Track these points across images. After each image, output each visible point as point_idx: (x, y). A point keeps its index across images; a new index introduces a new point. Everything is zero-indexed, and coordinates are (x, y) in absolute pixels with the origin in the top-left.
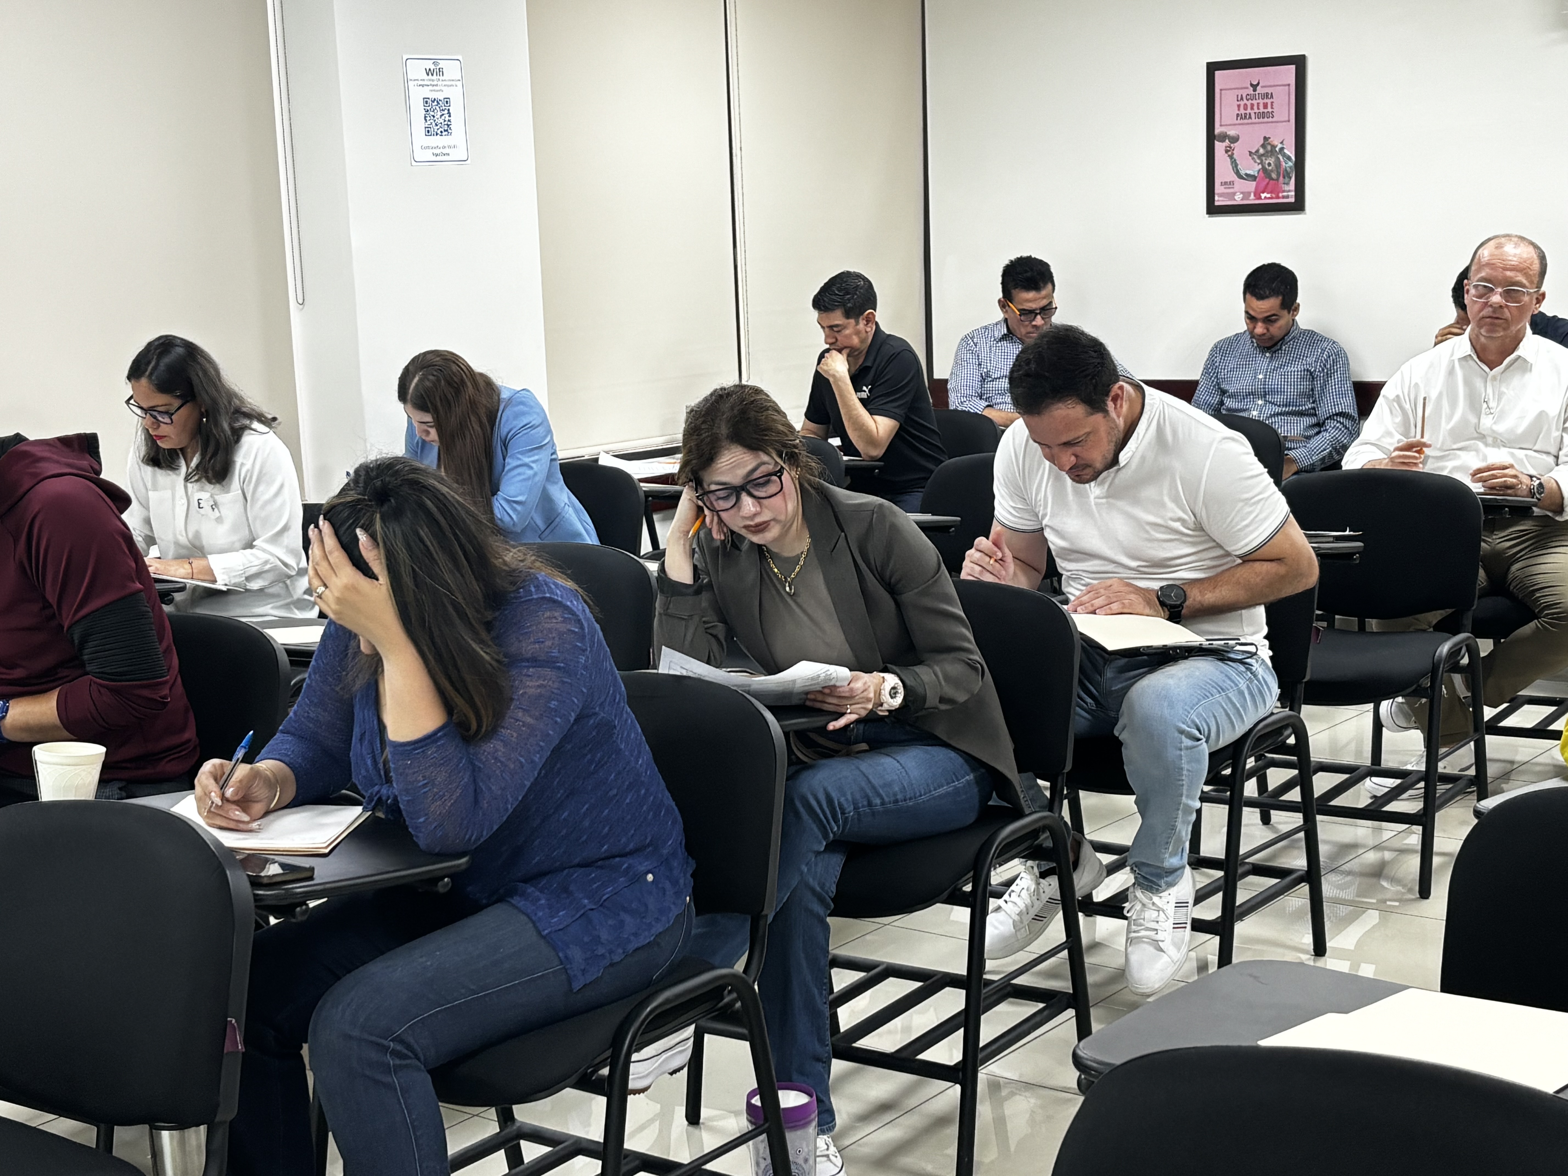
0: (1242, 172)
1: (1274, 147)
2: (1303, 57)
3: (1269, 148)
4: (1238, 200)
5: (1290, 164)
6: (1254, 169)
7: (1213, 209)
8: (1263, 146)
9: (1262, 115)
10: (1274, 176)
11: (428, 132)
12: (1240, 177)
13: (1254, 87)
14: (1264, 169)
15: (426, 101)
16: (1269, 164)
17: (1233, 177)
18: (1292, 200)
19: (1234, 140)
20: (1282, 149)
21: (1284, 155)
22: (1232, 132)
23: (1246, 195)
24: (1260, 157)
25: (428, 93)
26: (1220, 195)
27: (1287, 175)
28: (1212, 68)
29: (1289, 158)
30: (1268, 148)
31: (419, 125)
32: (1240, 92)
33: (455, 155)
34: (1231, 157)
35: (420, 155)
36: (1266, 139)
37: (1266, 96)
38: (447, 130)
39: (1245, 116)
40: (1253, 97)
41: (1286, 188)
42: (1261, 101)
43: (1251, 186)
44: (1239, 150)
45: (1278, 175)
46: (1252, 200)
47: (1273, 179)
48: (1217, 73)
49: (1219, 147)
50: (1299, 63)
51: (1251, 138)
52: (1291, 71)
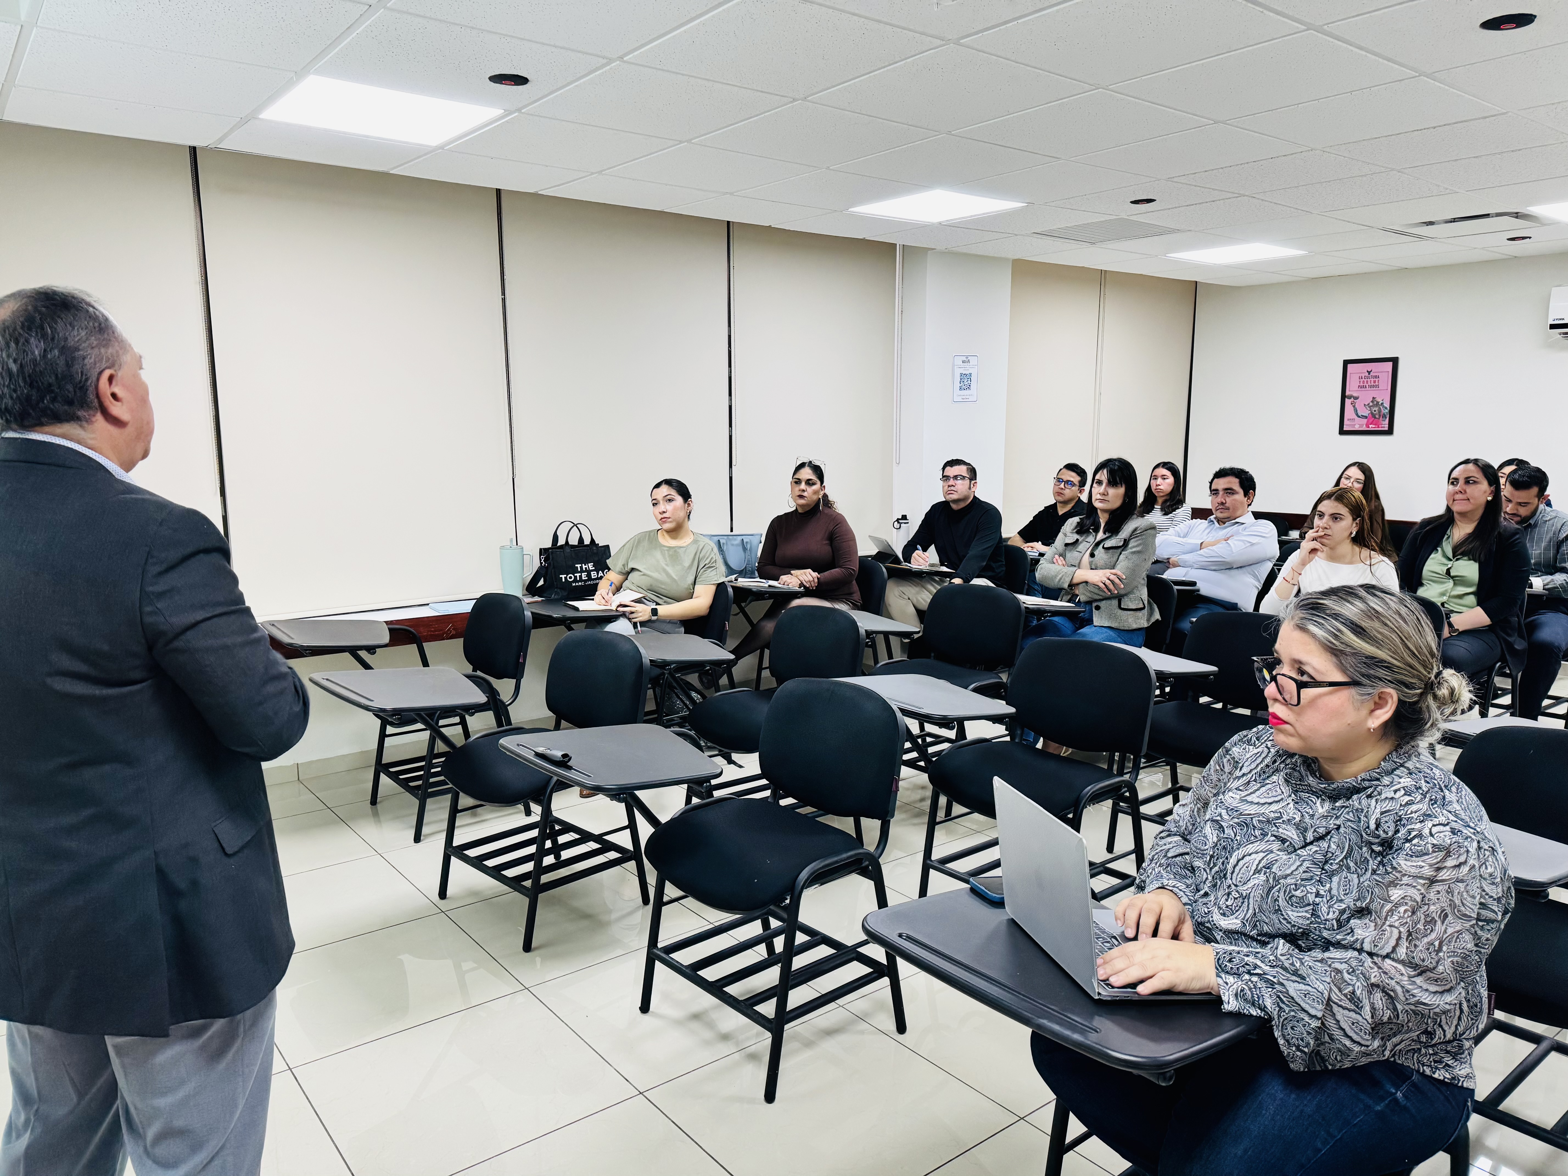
0: (1360, 414)
1: (1378, 402)
4: (1357, 428)
5: (1387, 411)
6: (1366, 413)
7: (1342, 432)
8: (1372, 402)
9: (1373, 386)
10: (1377, 416)
11: (961, 388)
12: (1359, 417)
13: (1369, 372)
14: (1372, 413)
16: (1375, 411)
17: (1354, 416)
18: (1387, 429)
19: (1356, 398)
20: (1382, 403)
21: (1383, 407)
22: (1355, 395)
23: (1361, 426)
24: (1370, 407)
25: (962, 370)
26: (1347, 425)
27: (1384, 416)
28: (1346, 363)
29: (1386, 408)
30: (1375, 403)
32: (1361, 375)
34: (1354, 406)
35: (956, 399)
36: (1374, 398)
38: (969, 387)
40: (1368, 378)
41: (1384, 423)
42: (1373, 380)
43: (1364, 421)
44: (1359, 404)
45: (1380, 416)
46: (1364, 428)
47: (1375, 418)
48: (1349, 365)
49: (1348, 402)
50: (1395, 361)
51: (1365, 397)
52: (1390, 365)
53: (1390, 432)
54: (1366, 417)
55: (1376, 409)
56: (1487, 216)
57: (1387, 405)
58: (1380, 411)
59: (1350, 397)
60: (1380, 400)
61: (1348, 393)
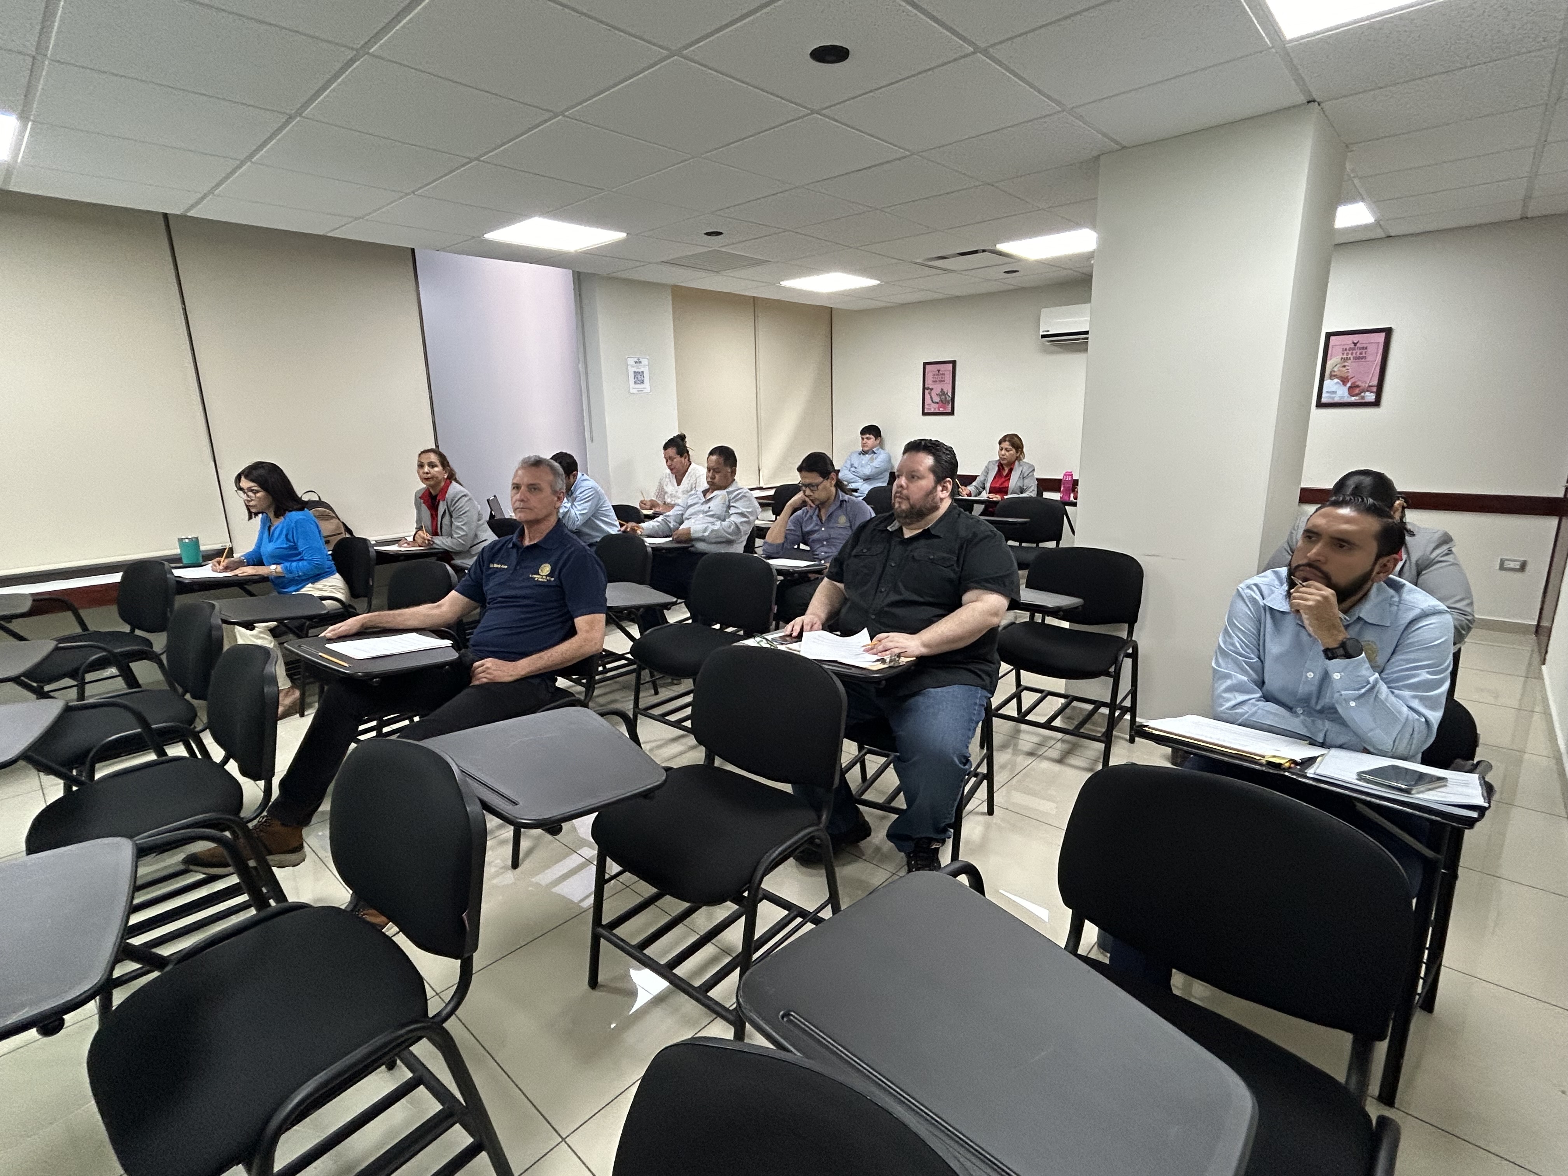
0: (934, 401)
2: (955, 361)
4: (932, 410)
5: (950, 398)
6: (937, 399)
7: (924, 414)
8: (941, 392)
9: (942, 381)
11: (635, 383)
13: (939, 371)
14: (941, 400)
15: (635, 372)
17: (930, 402)
18: (950, 411)
19: (932, 389)
20: (947, 392)
21: (947, 395)
22: (931, 387)
23: (935, 409)
24: (940, 395)
25: (635, 369)
26: (926, 409)
27: (948, 402)
28: (925, 364)
29: (949, 396)
30: (943, 393)
31: (632, 380)
32: (934, 373)
33: (645, 391)
34: (930, 395)
35: (632, 391)
36: (942, 389)
37: (943, 374)
38: (643, 382)
39: (936, 381)
40: (938, 375)
41: (948, 406)
42: (941, 376)
43: (937, 405)
44: (933, 393)
45: (946, 402)
46: (937, 411)
47: (943, 403)
48: (927, 366)
49: (927, 392)
50: (954, 363)
51: (937, 389)
52: (951, 365)
53: (952, 413)
54: (938, 403)
55: (943, 397)
56: (976, 252)
57: (950, 394)
58: (946, 398)
59: (928, 388)
60: (945, 391)
61: (926, 386)
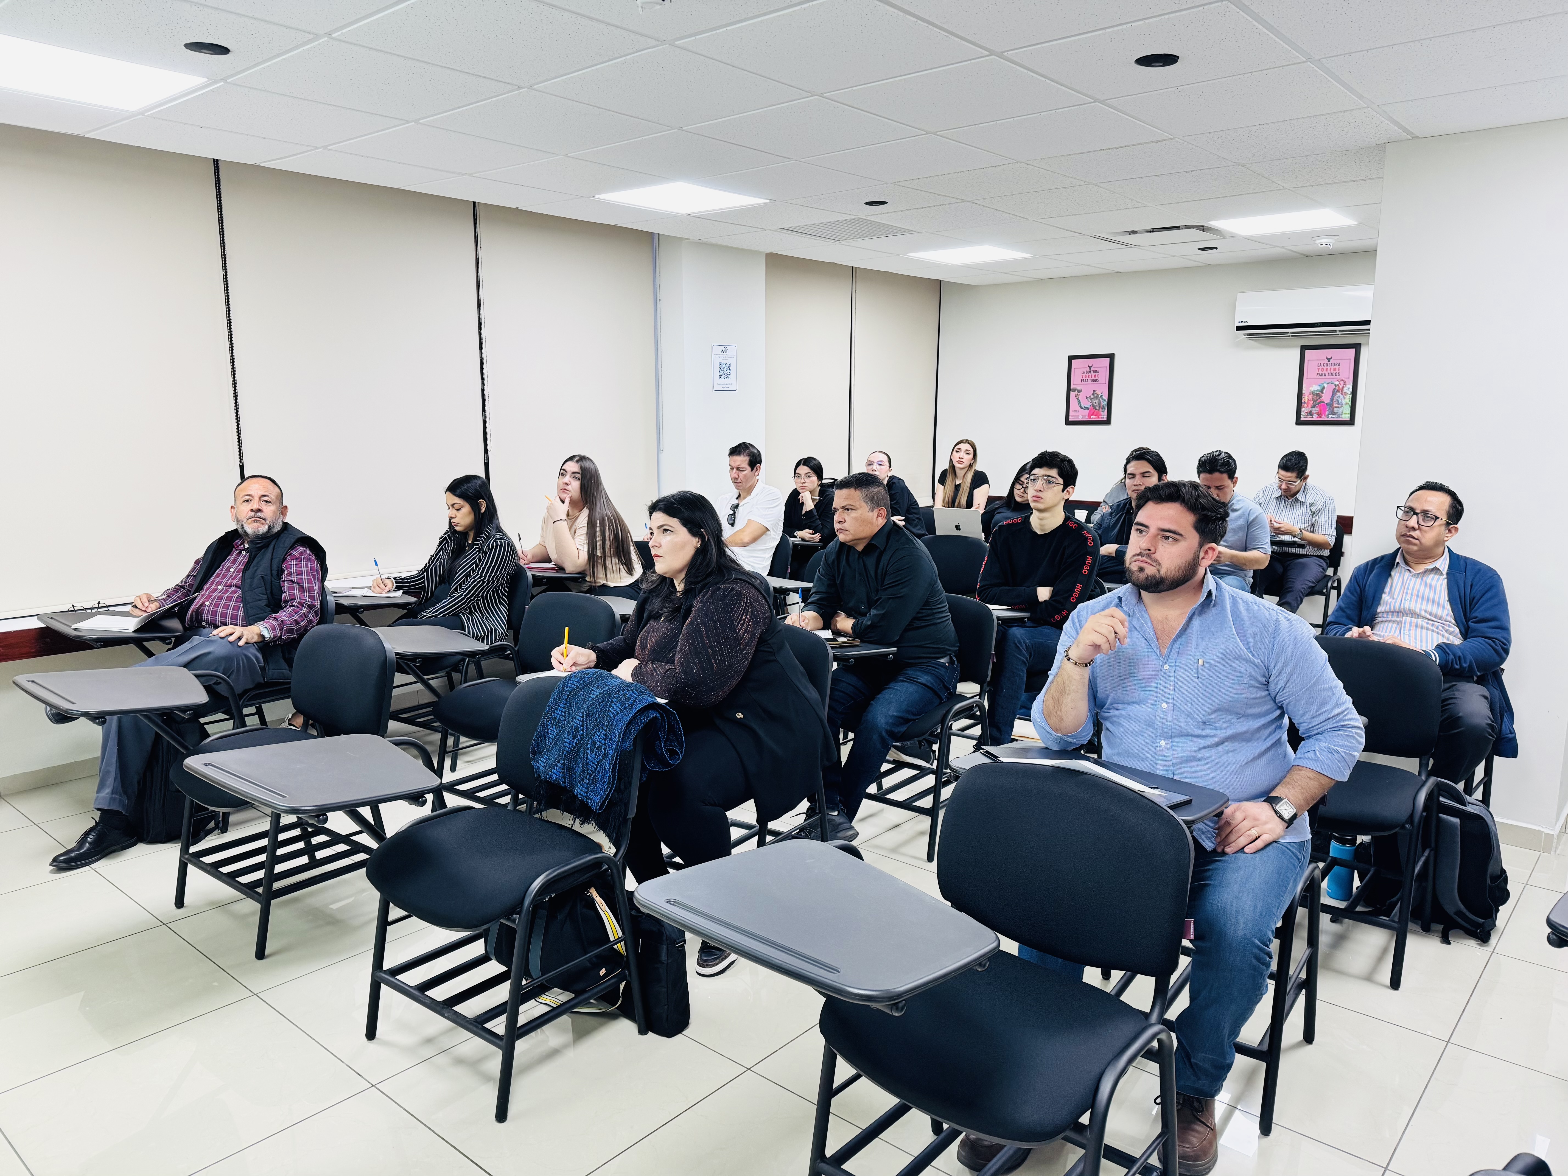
0: (1083, 406)
1: (1098, 395)
2: (1114, 354)
3: (1096, 395)
4: (1080, 418)
5: (1105, 403)
6: (1088, 404)
7: (1068, 422)
8: (1093, 394)
9: (1094, 380)
10: (1097, 408)
11: (721, 377)
12: (1082, 408)
13: (1090, 367)
14: (1092, 405)
15: (721, 364)
16: (1095, 403)
17: (1078, 408)
18: (1106, 419)
20: (1101, 396)
21: (1102, 399)
22: (1079, 388)
24: (1091, 399)
26: (1071, 416)
27: (1103, 408)
28: (1071, 358)
29: (1105, 400)
31: (717, 374)
32: (1083, 370)
33: (731, 387)
34: (1078, 399)
35: (717, 387)
36: (1094, 391)
37: (1097, 372)
38: (728, 376)
39: (1086, 381)
40: (1090, 372)
41: (1103, 414)
42: (1093, 374)
43: (1086, 412)
44: (1082, 396)
45: (1100, 408)
47: (1096, 409)
48: (1073, 360)
49: (1072, 394)
50: (1111, 357)
52: (1107, 361)
56: (1178, 227)
